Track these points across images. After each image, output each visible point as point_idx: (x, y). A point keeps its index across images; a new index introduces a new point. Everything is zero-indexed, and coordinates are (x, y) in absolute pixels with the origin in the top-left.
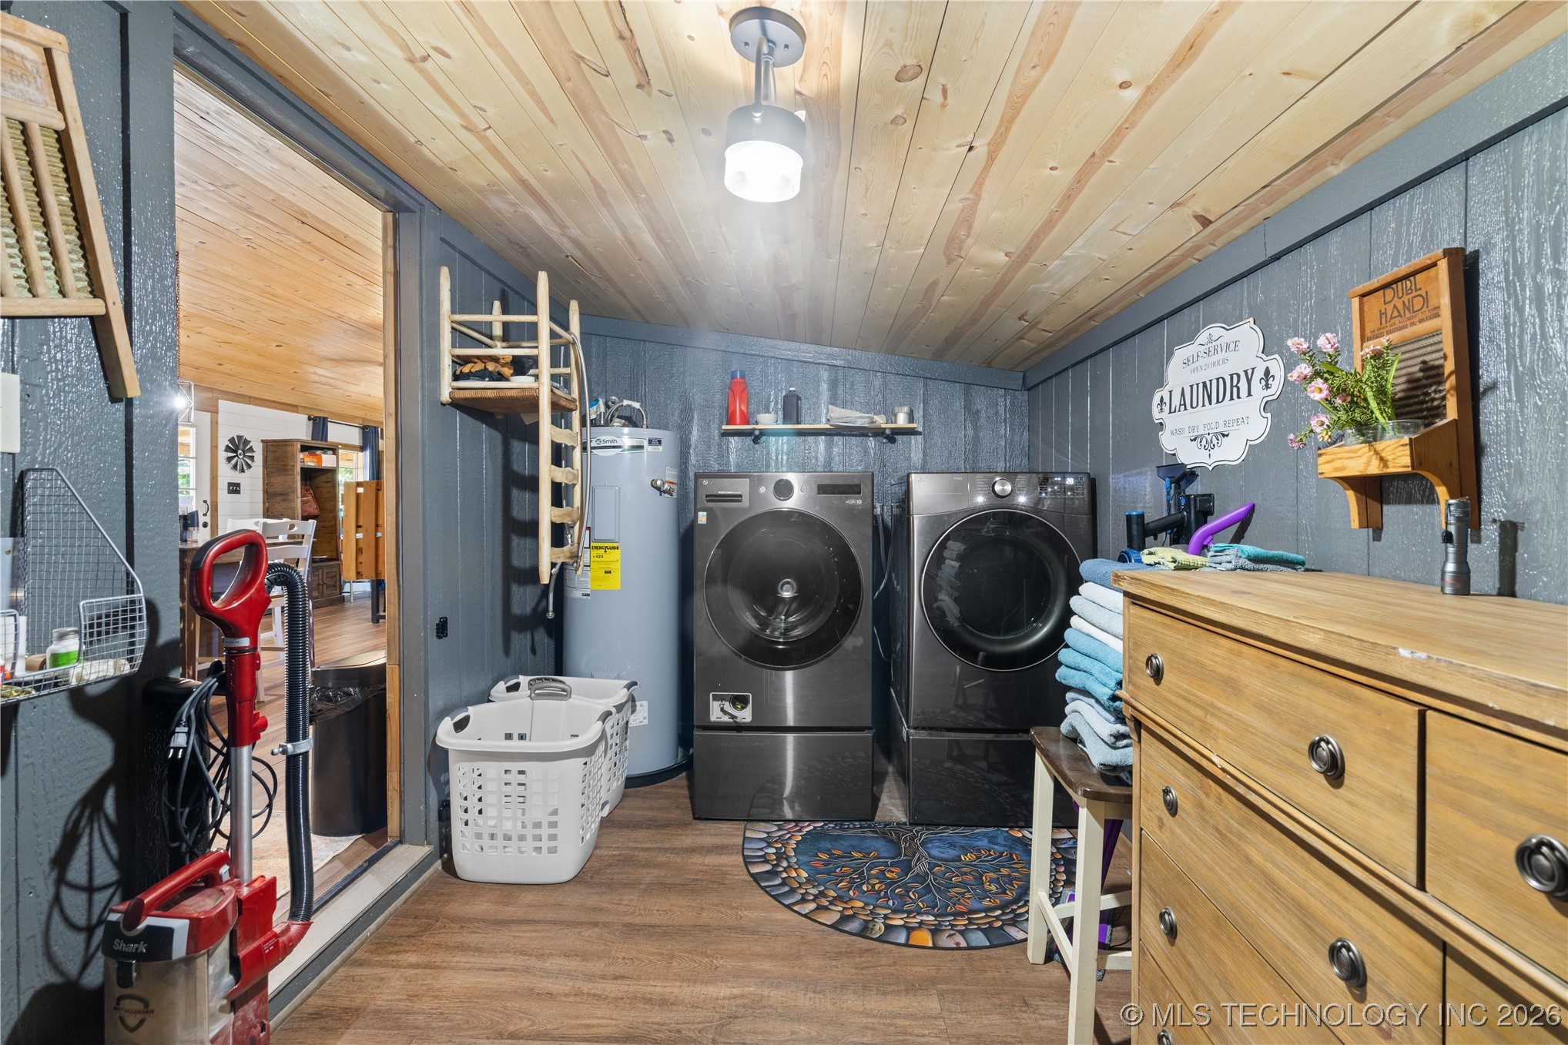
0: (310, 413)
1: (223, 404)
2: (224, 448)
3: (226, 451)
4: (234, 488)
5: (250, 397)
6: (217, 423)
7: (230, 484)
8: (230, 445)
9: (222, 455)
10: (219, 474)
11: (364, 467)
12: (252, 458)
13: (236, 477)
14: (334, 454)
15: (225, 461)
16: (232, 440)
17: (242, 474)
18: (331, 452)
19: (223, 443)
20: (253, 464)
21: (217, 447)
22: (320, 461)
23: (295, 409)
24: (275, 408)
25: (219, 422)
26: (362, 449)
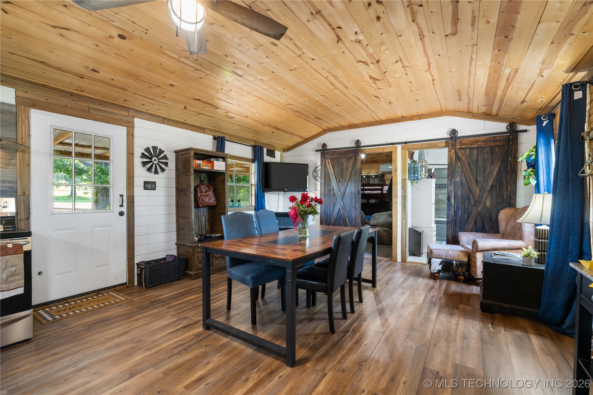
0: (215, 135)
1: (138, 122)
2: (140, 155)
3: (141, 157)
4: (149, 186)
5: (164, 118)
6: (133, 136)
7: (146, 183)
8: (146, 153)
9: (138, 161)
10: (135, 174)
11: (255, 173)
12: (166, 164)
13: (151, 177)
14: (224, 161)
15: (141, 165)
16: (147, 150)
17: (156, 175)
18: (221, 160)
19: (138, 151)
20: (166, 168)
21: (133, 154)
22: (213, 166)
23: (203, 131)
24: (186, 128)
25: (135, 135)
26: (253, 161)
